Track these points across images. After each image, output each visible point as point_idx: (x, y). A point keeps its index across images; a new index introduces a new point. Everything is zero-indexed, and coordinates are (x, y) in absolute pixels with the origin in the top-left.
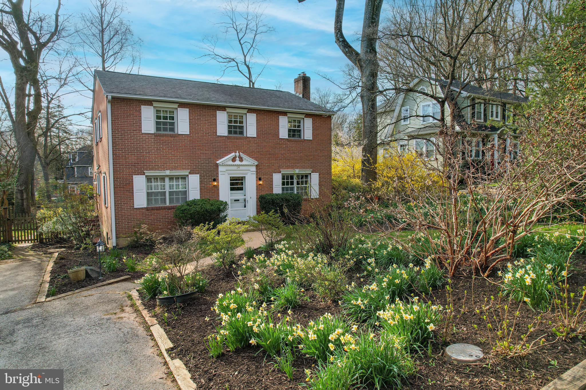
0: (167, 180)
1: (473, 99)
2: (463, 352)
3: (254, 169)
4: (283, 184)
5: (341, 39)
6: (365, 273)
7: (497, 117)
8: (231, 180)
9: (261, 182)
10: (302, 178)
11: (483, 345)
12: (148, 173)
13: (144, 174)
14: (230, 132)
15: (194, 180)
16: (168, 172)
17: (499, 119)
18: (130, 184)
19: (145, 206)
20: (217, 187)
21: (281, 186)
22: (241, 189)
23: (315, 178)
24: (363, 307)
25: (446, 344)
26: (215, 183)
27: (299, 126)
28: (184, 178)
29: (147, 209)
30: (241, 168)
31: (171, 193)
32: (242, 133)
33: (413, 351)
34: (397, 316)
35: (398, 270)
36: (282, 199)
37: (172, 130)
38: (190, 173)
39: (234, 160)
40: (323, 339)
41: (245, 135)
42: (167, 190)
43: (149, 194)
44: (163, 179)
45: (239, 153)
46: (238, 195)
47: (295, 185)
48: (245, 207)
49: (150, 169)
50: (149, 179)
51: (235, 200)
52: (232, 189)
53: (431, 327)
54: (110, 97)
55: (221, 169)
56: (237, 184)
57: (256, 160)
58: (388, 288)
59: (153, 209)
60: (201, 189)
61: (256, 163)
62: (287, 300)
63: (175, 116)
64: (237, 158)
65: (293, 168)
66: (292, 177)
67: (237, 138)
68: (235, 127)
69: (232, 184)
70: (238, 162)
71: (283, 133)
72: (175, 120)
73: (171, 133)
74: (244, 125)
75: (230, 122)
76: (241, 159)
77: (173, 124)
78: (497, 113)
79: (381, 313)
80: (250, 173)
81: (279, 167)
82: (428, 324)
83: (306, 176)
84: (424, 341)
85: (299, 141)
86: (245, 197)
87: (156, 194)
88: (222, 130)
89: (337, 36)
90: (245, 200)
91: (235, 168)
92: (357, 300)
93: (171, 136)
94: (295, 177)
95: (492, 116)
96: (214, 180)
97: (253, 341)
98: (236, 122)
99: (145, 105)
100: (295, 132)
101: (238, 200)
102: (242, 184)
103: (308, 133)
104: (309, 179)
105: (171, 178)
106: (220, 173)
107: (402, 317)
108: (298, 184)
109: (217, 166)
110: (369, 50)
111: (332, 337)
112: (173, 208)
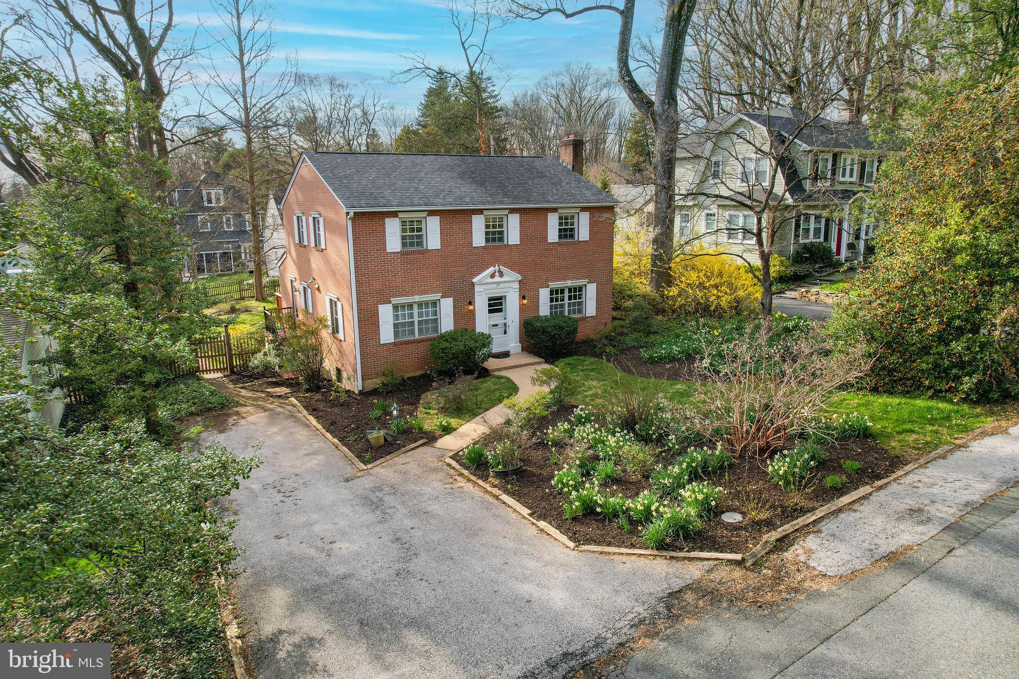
0: (415, 307)
1: (816, 155)
2: (731, 517)
3: (517, 285)
4: (551, 300)
5: (627, 79)
6: (666, 448)
7: (851, 176)
8: (489, 300)
9: (525, 302)
10: (575, 292)
11: (743, 514)
12: (396, 300)
13: (390, 302)
14: (487, 240)
15: (447, 306)
16: (417, 298)
17: (854, 179)
18: (375, 315)
19: (393, 341)
20: (473, 312)
21: (549, 304)
22: (500, 310)
23: (591, 291)
24: (668, 485)
25: (723, 512)
26: (471, 307)
27: (572, 224)
28: (435, 303)
29: (394, 344)
30: (501, 285)
31: (420, 323)
32: (501, 239)
33: (701, 517)
34: (693, 496)
35: (695, 454)
36: (555, 326)
37: (420, 244)
38: (442, 297)
39: (493, 276)
40: (648, 509)
41: (506, 243)
42: (416, 319)
43: (396, 326)
44: (410, 306)
45: (499, 266)
46: (497, 318)
47: (566, 301)
48: (505, 333)
49: (397, 296)
50: (396, 308)
51: (493, 326)
52: (490, 311)
53: (713, 503)
54: (351, 214)
55: (477, 289)
56: (495, 305)
57: (519, 273)
58: (687, 469)
59: (401, 343)
60: (455, 315)
61: (519, 277)
62: (608, 476)
63: (423, 227)
64: (497, 274)
65: (564, 279)
66: (562, 291)
67: (497, 248)
68: (494, 233)
69: (490, 305)
70: (497, 279)
71: (553, 236)
72: (424, 232)
73: (419, 248)
74: (505, 229)
75: (487, 227)
76: (501, 274)
77: (420, 237)
78: (852, 170)
79: (682, 491)
80: (511, 291)
81: (547, 280)
82: (712, 501)
83: (580, 289)
84: (709, 510)
85: (572, 244)
86: (505, 321)
87: (404, 324)
88: (479, 239)
89: (621, 72)
90: (505, 324)
91: (495, 286)
92: (664, 480)
93: (420, 252)
94: (566, 291)
95: (844, 176)
96: (470, 303)
97: (599, 510)
98: (494, 227)
99: (389, 217)
100: (566, 232)
101: (497, 325)
102: (501, 304)
103: (583, 233)
104: (584, 292)
105: (420, 305)
106: (476, 294)
107: (696, 496)
108: (570, 298)
109: (473, 284)
110: (667, 101)
111: (653, 508)
112: (423, 341)
